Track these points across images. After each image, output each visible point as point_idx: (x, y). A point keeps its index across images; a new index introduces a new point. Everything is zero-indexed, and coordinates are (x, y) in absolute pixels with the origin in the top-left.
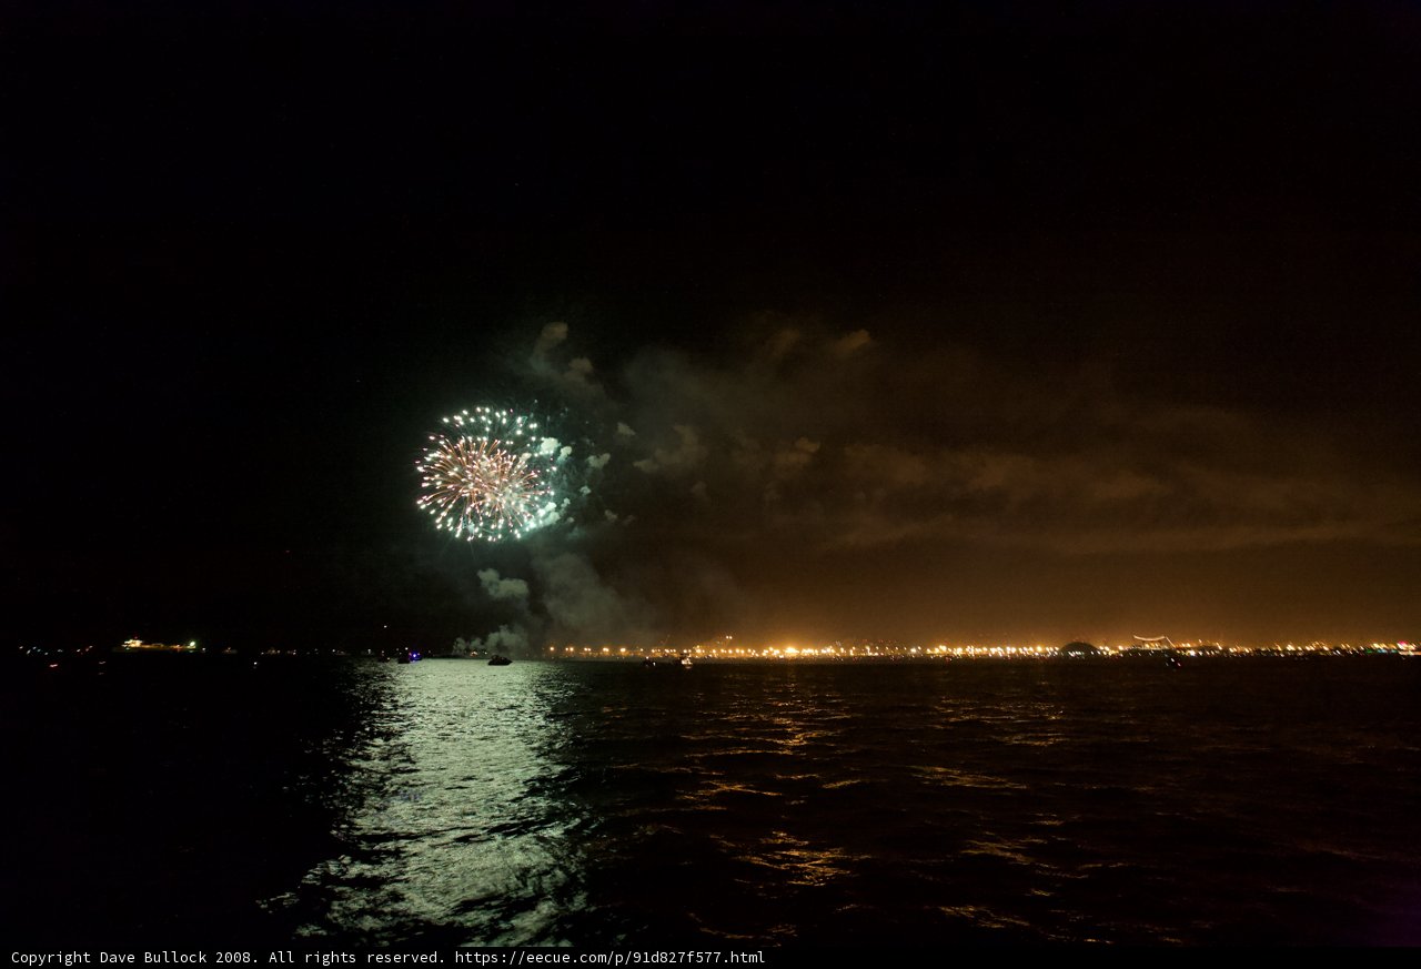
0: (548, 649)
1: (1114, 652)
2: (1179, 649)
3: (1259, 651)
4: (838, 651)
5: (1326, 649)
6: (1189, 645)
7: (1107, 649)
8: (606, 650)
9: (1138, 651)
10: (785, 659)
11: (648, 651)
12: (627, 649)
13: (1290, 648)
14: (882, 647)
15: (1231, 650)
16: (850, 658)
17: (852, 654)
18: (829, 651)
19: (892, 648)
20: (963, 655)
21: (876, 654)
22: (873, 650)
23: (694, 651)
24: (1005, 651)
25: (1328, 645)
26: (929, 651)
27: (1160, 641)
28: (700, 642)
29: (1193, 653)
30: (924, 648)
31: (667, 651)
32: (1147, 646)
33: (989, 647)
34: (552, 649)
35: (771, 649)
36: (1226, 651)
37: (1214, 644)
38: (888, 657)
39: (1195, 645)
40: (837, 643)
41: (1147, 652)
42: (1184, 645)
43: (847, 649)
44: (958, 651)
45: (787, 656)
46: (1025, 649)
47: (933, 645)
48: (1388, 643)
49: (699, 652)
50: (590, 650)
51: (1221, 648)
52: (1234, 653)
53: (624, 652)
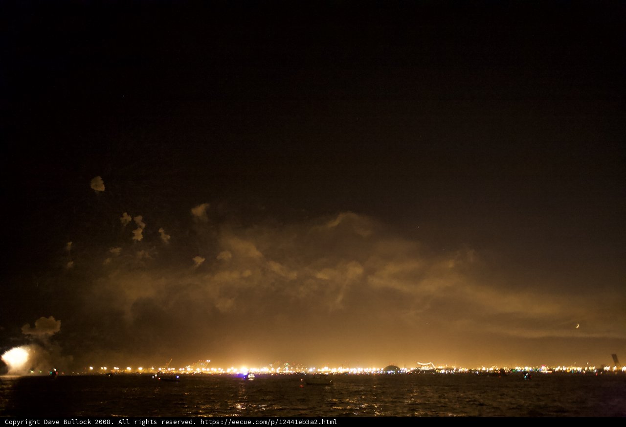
0: (89, 368)
1: (409, 371)
2: (437, 369)
3: (471, 370)
4: (270, 369)
5: (497, 369)
6: (441, 367)
7: (406, 369)
8: (129, 369)
9: (419, 371)
11: (156, 368)
12: (143, 368)
13: (484, 369)
14: (295, 367)
15: (460, 370)
16: (276, 373)
17: (278, 371)
18: (266, 370)
19: (300, 368)
20: (336, 372)
21: (291, 372)
22: (290, 369)
23: (186, 369)
24: (357, 371)
25: (498, 367)
26: (319, 370)
27: (429, 365)
28: (191, 364)
29: (443, 371)
30: (317, 368)
31: (169, 369)
32: (423, 368)
33: (350, 368)
34: (91, 368)
35: (232, 368)
36: (457, 370)
37: (452, 367)
38: (298, 373)
39: (444, 367)
40: (271, 365)
41: (423, 371)
42: (439, 367)
43: (275, 368)
44: (334, 371)
45: (241, 373)
46: (367, 369)
47: (321, 367)
48: (521, 366)
49: (189, 370)
50: (118, 368)
51: (455, 369)
52: (461, 372)
53: (140, 369)
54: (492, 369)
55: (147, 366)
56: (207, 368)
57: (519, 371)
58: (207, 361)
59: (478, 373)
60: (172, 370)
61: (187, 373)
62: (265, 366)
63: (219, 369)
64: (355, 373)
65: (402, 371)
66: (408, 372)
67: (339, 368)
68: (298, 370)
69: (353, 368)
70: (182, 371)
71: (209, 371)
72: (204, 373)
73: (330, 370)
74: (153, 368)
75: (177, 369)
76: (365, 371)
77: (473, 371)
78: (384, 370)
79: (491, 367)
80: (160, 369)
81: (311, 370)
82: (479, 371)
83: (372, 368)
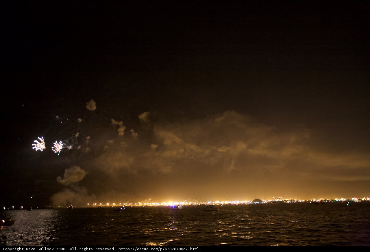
2: (285, 201)
3: (306, 201)
4: (185, 203)
5: (323, 200)
6: (287, 200)
7: (265, 201)
8: (108, 204)
9: (273, 202)
10: (169, 206)
11: (122, 204)
12: (115, 204)
13: (314, 200)
14: (199, 201)
16: (189, 205)
17: (190, 203)
19: (202, 202)
20: (223, 204)
21: (198, 204)
22: (196, 202)
23: (138, 204)
24: (236, 202)
25: (323, 199)
26: (214, 203)
27: (279, 198)
29: (288, 202)
30: (212, 201)
31: (129, 204)
32: (276, 200)
33: (232, 201)
34: (88, 204)
35: (164, 203)
36: (297, 201)
37: (294, 199)
38: (201, 205)
39: (289, 199)
41: (276, 202)
43: (188, 202)
46: (242, 202)
47: (214, 201)
48: (339, 198)
49: (140, 204)
50: (102, 204)
51: (296, 200)
52: (300, 202)
53: (114, 204)
54: (319, 200)
55: (117, 203)
56: (149, 203)
57: (337, 201)
58: (150, 199)
59: (310, 202)
60: (131, 205)
61: (139, 206)
62: (183, 201)
63: (157, 203)
64: (235, 204)
65: (263, 202)
66: (267, 203)
67: (226, 201)
68: (201, 203)
69: (233, 201)
70: (136, 205)
71: (151, 205)
72: (148, 205)
73: (220, 202)
74: (120, 204)
75: (133, 204)
76: (241, 202)
77: (307, 201)
78: (252, 202)
79: (319, 199)
80: (124, 204)
81: (209, 203)
82: (311, 201)
83: (245, 201)
